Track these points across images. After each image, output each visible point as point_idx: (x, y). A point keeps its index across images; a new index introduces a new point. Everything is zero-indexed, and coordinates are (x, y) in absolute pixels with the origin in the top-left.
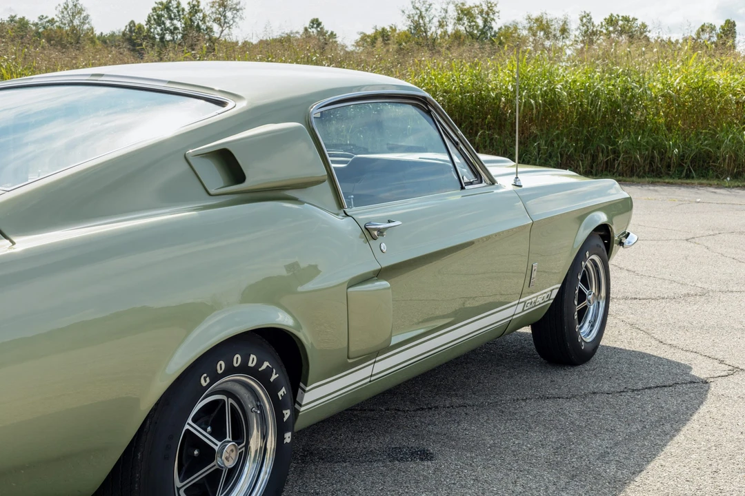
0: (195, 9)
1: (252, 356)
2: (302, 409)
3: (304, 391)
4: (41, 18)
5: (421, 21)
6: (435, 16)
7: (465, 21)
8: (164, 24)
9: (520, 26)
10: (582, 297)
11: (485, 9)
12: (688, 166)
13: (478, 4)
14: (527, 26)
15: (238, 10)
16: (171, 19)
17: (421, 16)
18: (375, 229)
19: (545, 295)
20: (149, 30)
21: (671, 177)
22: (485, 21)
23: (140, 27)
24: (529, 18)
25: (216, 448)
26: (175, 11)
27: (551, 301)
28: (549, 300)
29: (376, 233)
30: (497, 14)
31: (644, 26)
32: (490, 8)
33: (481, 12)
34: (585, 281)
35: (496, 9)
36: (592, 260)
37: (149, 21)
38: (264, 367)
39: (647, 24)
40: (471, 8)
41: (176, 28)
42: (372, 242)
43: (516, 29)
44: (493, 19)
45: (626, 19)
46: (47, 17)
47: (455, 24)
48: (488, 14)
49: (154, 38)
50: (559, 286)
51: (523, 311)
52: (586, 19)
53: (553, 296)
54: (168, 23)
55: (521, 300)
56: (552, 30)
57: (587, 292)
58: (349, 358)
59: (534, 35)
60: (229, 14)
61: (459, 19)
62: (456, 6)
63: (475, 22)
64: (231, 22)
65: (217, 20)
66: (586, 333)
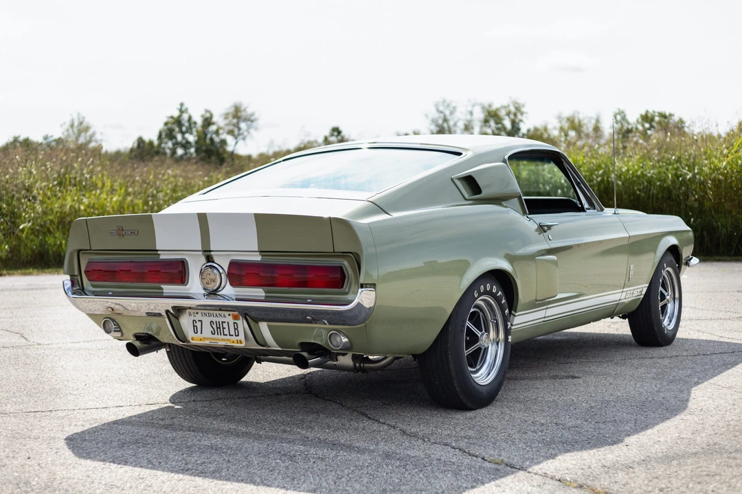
0: (208, 122)
1: (494, 287)
2: (513, 327)
3: (515, 316)
4: (46, 138)
5: (445, 125)
6: (459, 120)
7: (492, 123)
8: (175, 138)
9: (550, 127)
10: (663, 297)
11: (512, 109)
12: (737, 245)
13: (505, 104)
14: (558, 125)
15: (252, 121)
16: (183, 133)
17: (445, 120)
18: (546, 226)
19: (639, 290)
20: (160, 145)
21: (721, 256)
22: (513, 123)
23: (151, 143)
24: (560, 118)
25: (479, 335)
26: (187, 124)
27: (642, 296)
28: (641, 295)
29: (546, 228)
30: (524, 115)
31: (681, 121)
32: (518, 109)
33: (508, 114)
34: (664, 286)
35: (523, 109)
36: (668, 271)
37: (160, 137)
38: (499, 294)
39: (684, 119)
40: (498, 109)
41: (188, 142)
42: (544, 234)
43: (546, 129)
44: (521, 121)
45: (663, 116)
46: (52, 136)
47: (481, 127)
48: (515, 115)
49: (165, 154)
50: (647, 285)
51: (625, 299)
52: (621, 116)
53: (644, 293)
54: (179, 137)
55: (624, 290)
56: (584, 129)
57: (666, 294)
58: (536, 301)
59: (566, 135)
60: (243, 125)
61: (486, 121)
62: (483, 108)
63: (503, 125)
64: (246, 134)
65: (231, 132)
66: (667, 324)
